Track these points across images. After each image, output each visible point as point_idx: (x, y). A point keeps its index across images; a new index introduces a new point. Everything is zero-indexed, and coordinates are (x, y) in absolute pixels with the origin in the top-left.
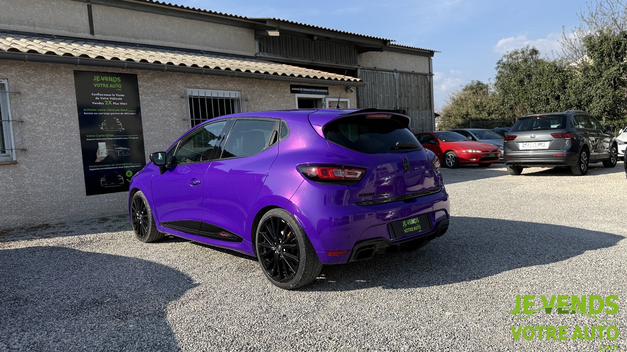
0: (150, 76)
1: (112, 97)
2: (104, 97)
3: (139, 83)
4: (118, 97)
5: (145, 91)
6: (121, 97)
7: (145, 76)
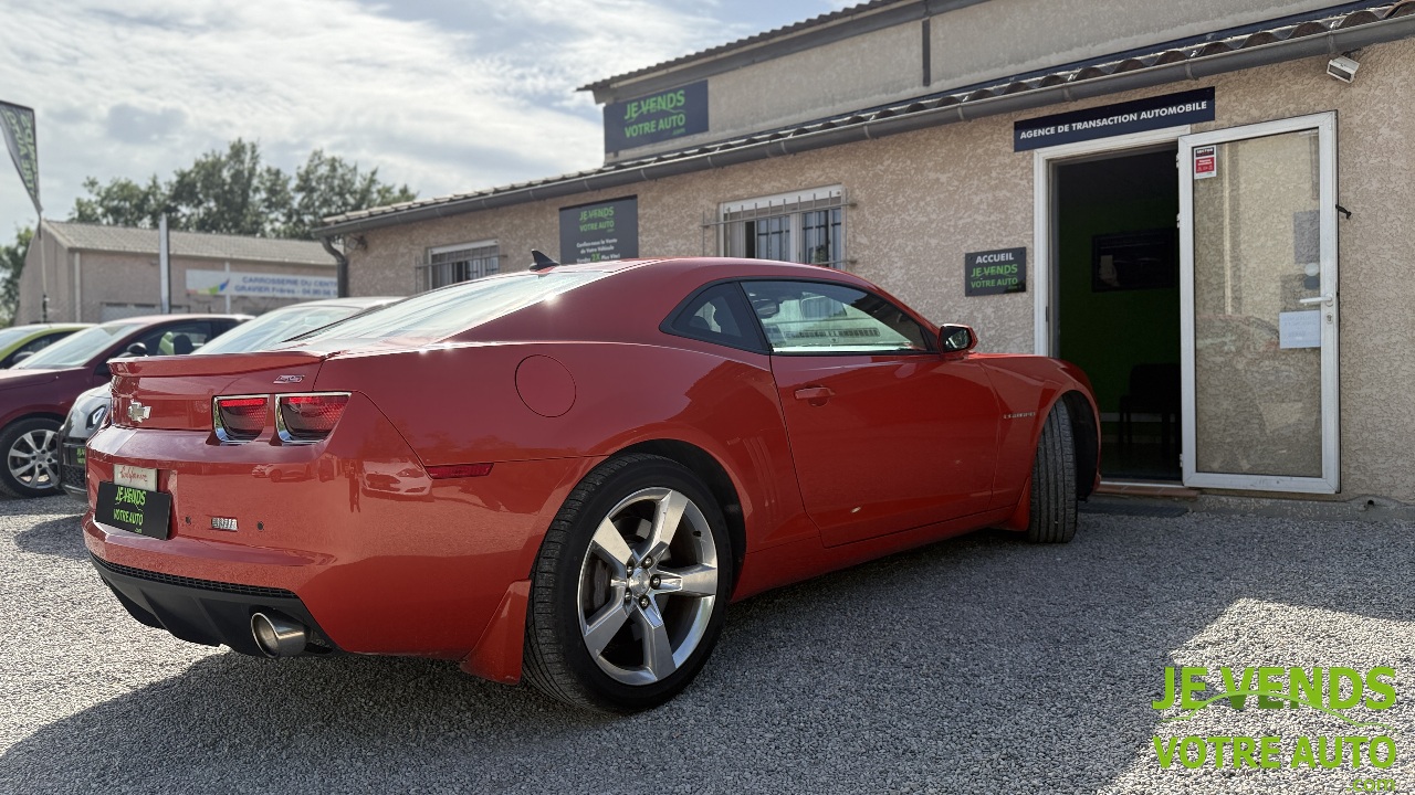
0: (655, 194)
1: (601, 245)
2: (590, 247)
3: (640, 211)
4: (608, 245)
5: (648, 225)
6: (613, 244)
7: (649, 195)
